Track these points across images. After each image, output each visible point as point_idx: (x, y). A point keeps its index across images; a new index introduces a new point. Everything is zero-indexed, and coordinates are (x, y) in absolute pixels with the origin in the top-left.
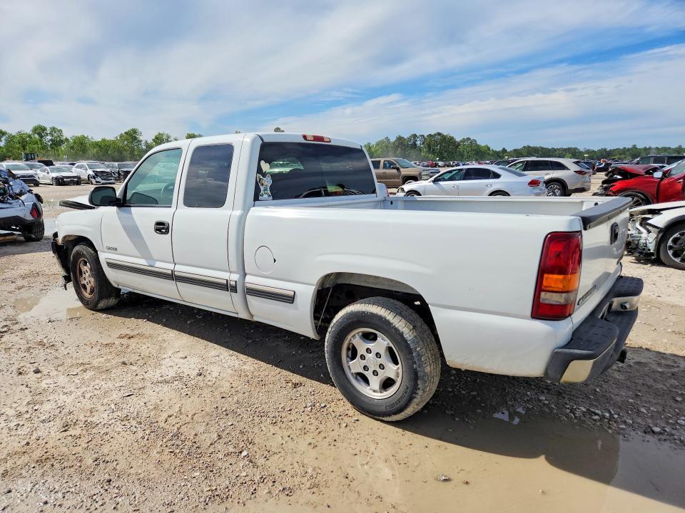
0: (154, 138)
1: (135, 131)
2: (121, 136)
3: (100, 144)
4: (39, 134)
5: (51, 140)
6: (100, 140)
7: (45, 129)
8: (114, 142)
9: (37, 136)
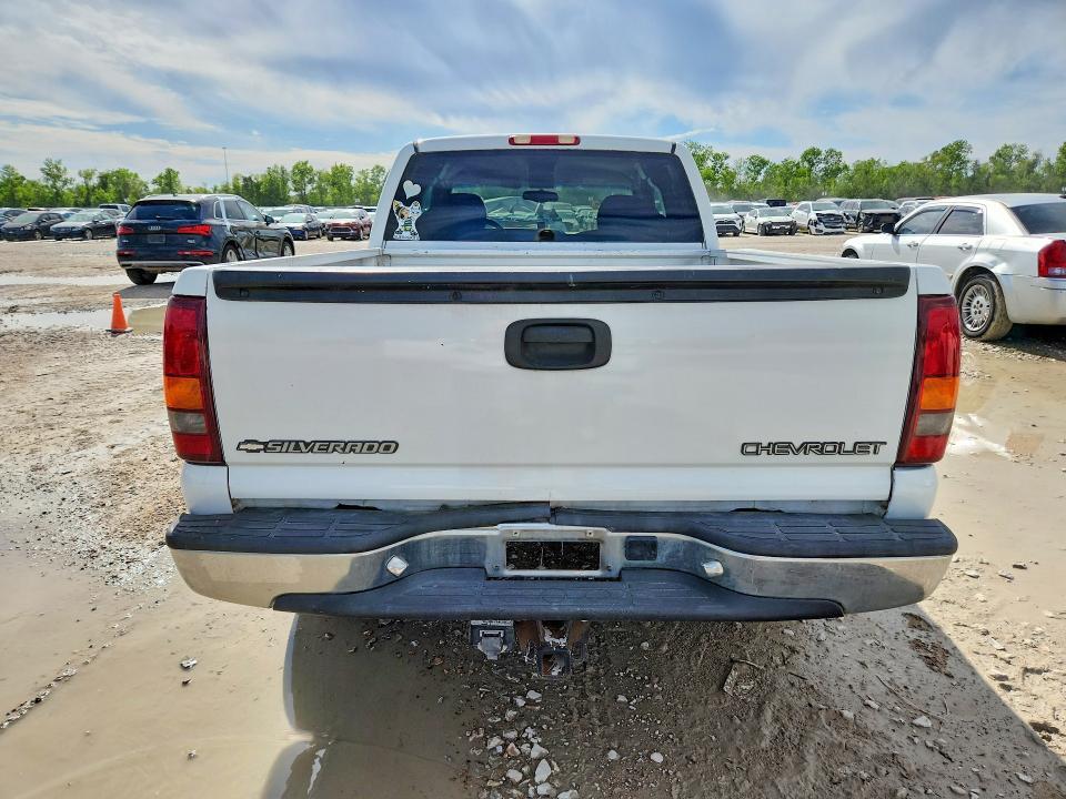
0: (993, 153)
1: (960, 145)
2: (935, 155)
3: (895, 170)
4: (809, 161)
5: (826, 170)
6: (896, 164)
7: (819, 153)
8: (919, 165)
9: (806, 164)
